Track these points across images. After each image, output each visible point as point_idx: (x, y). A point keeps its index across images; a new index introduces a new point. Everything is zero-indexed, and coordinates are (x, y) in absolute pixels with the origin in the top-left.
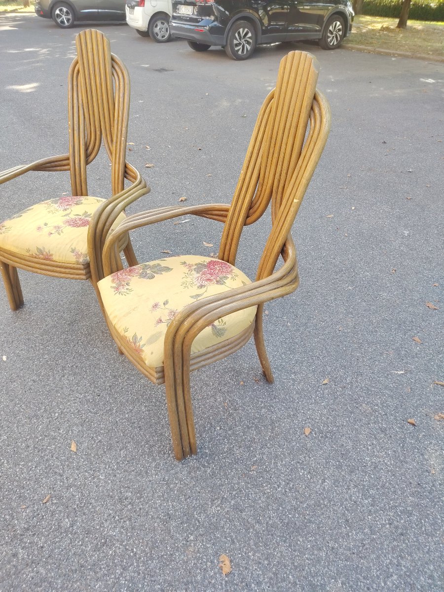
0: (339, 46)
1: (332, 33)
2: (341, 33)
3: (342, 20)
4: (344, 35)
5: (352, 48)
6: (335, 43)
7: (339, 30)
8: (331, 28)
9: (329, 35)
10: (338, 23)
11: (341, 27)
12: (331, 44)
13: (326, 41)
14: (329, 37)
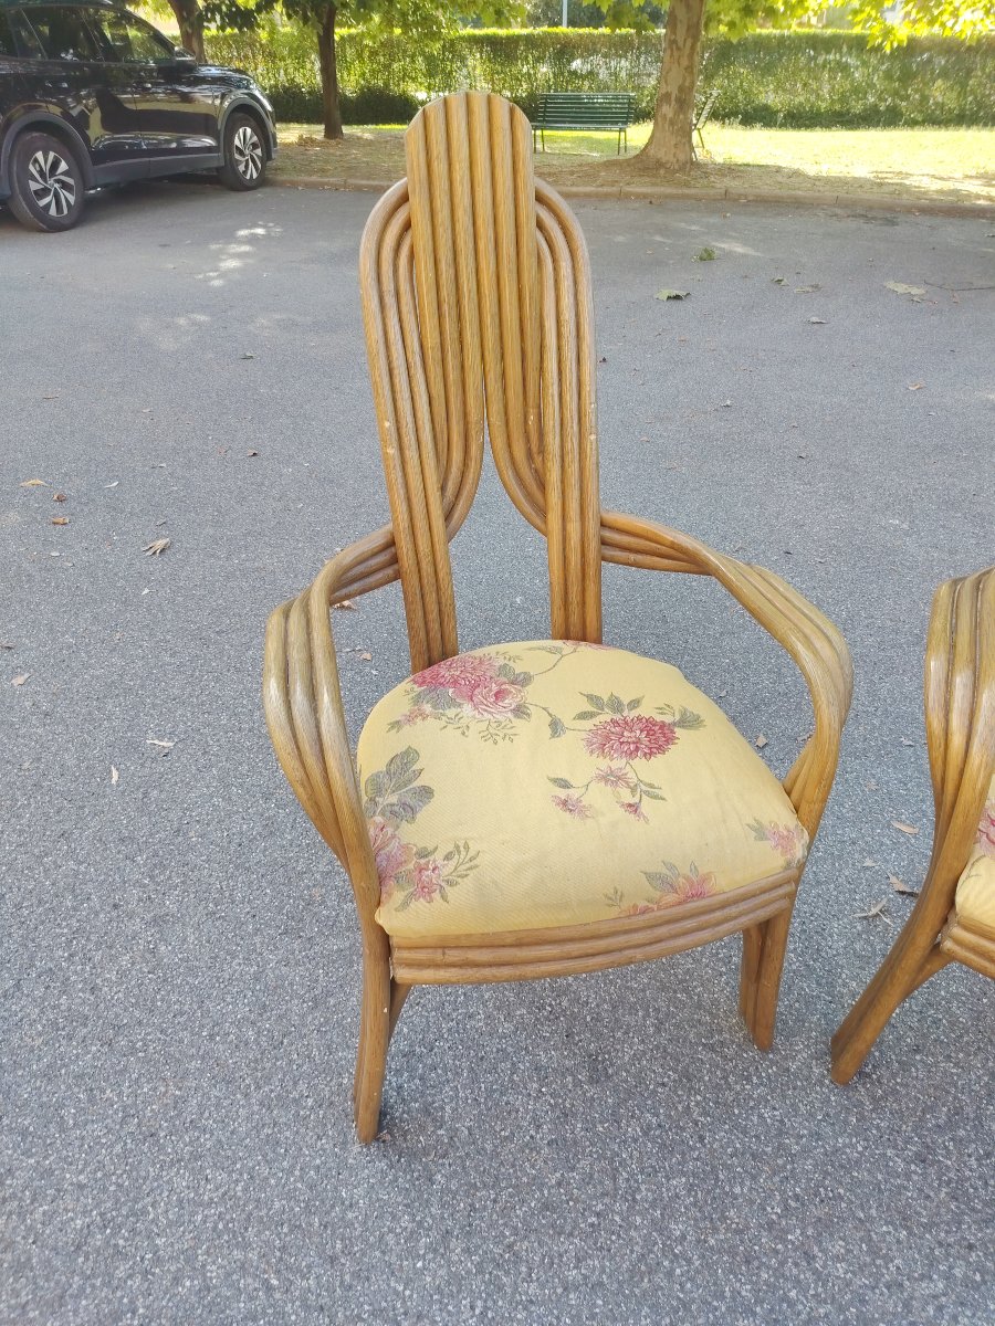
0: (263, 182)
1: (241, 153)
2: (259, 151)
3: (253, 123)
4: (267, 156)
5: (294, 185)
6: (255, 176)
7: (255, 146)
8: (237, 142)
9: (237, 156)
10: (249, 130)
11: (255, 138)
12: (248, 177)
13: (235, 171)
14: (238, 162)
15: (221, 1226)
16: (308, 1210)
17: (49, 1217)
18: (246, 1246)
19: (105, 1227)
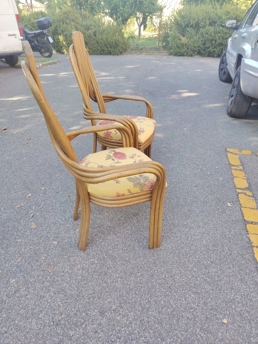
15: (183, 267)
16: (175, 253)
17: (194, 303)
18: (185, 262)
19: (191, 289)
